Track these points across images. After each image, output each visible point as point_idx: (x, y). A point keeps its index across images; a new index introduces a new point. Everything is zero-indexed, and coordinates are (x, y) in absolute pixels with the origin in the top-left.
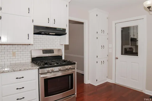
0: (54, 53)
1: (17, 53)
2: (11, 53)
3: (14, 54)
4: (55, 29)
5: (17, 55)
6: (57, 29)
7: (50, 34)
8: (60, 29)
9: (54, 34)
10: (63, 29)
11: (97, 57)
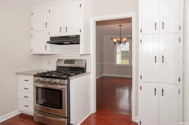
0: (74, 64)
3: (49, 62)
4: (67, 37)
6: (70, 37)
8: (73, 36)
9: (69, 43)
10: (76, 36)
11: (141, 78)
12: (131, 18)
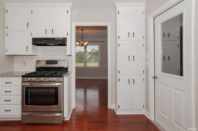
0: (57, 64)
1: (27, 63)
2: (23, 63)
3: (24, 64)
4: (53, 39)
5: (26, 64)
6: (56, 39)
7: (50, 44)
9: (54, 44)
10: (63, 38)
11: (119, 73)
12: (106, 27)
